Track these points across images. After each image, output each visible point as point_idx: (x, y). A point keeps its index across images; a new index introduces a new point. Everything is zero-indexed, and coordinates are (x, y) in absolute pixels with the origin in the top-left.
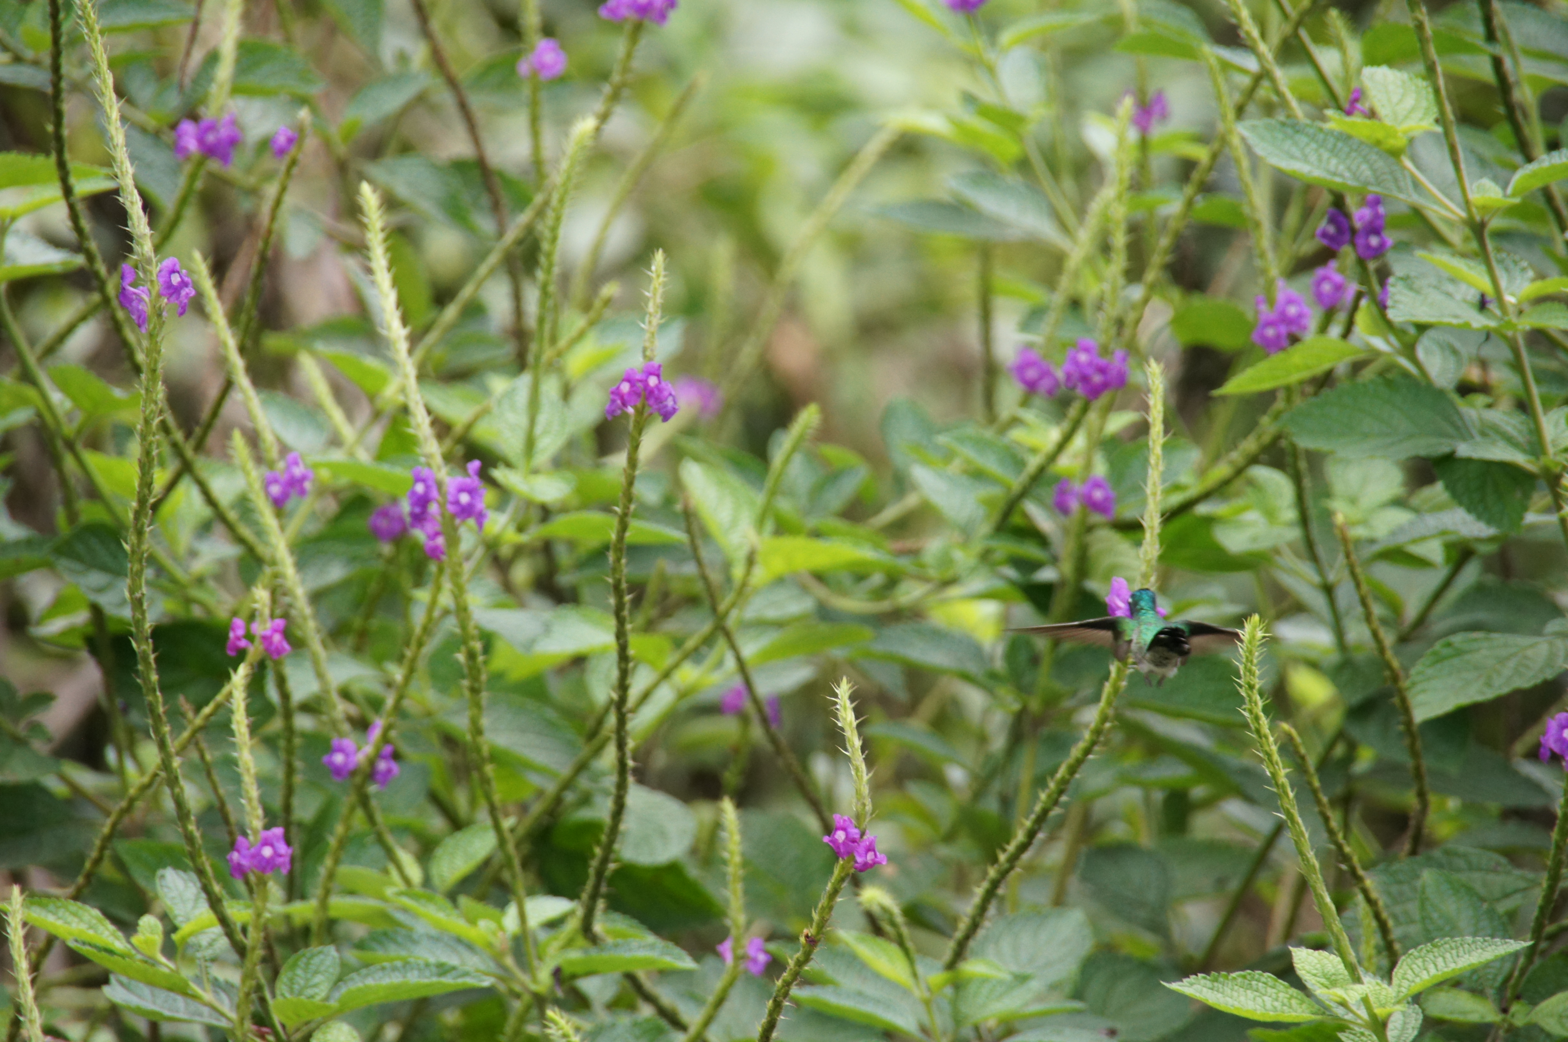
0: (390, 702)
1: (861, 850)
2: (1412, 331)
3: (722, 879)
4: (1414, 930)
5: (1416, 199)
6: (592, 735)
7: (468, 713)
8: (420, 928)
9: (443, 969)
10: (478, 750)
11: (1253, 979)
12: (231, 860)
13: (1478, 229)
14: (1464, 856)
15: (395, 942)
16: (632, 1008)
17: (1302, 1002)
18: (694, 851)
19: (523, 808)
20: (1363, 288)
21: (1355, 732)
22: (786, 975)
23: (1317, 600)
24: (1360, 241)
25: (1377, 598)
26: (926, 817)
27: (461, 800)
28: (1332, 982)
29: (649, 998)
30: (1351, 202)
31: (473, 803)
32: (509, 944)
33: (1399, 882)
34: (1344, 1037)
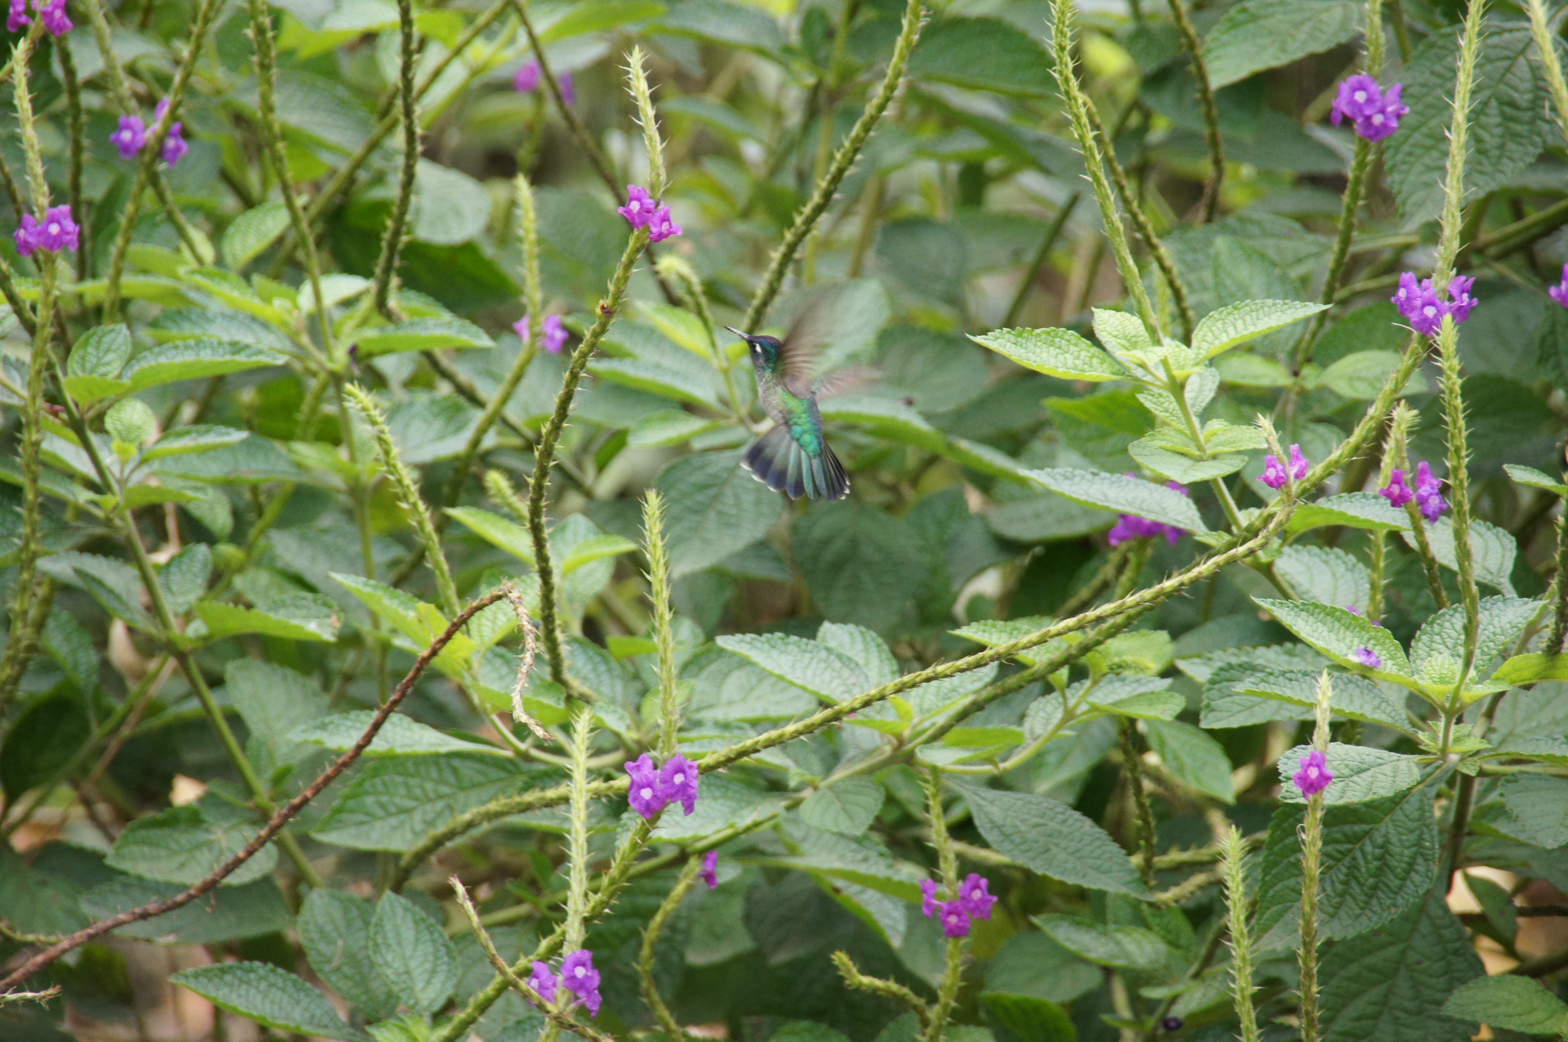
0: (177, 79)
1: (656, 220)
3: (518, 257)
4: (1208, 297)
6: (385, 113)
7: (259, 90)
8: (214, 306)
9: (236, 348)
10: (269, 127)
11: (1056, 336)
12: (17, 237)
14: (1258, 223)
15: (189, 319)
16: (430, 386)
17: (1103, 362)
18: (489, 229)
19: (317, 187)
21: (1150, 101)
22: (582, 347)
26: (722, 193)
27: (253, 179)
28: (1133, 344)
29: (446, 375)
31: (265, 182)
32: (304, 323)
33: (1194, 250)
34: (1143, 398)
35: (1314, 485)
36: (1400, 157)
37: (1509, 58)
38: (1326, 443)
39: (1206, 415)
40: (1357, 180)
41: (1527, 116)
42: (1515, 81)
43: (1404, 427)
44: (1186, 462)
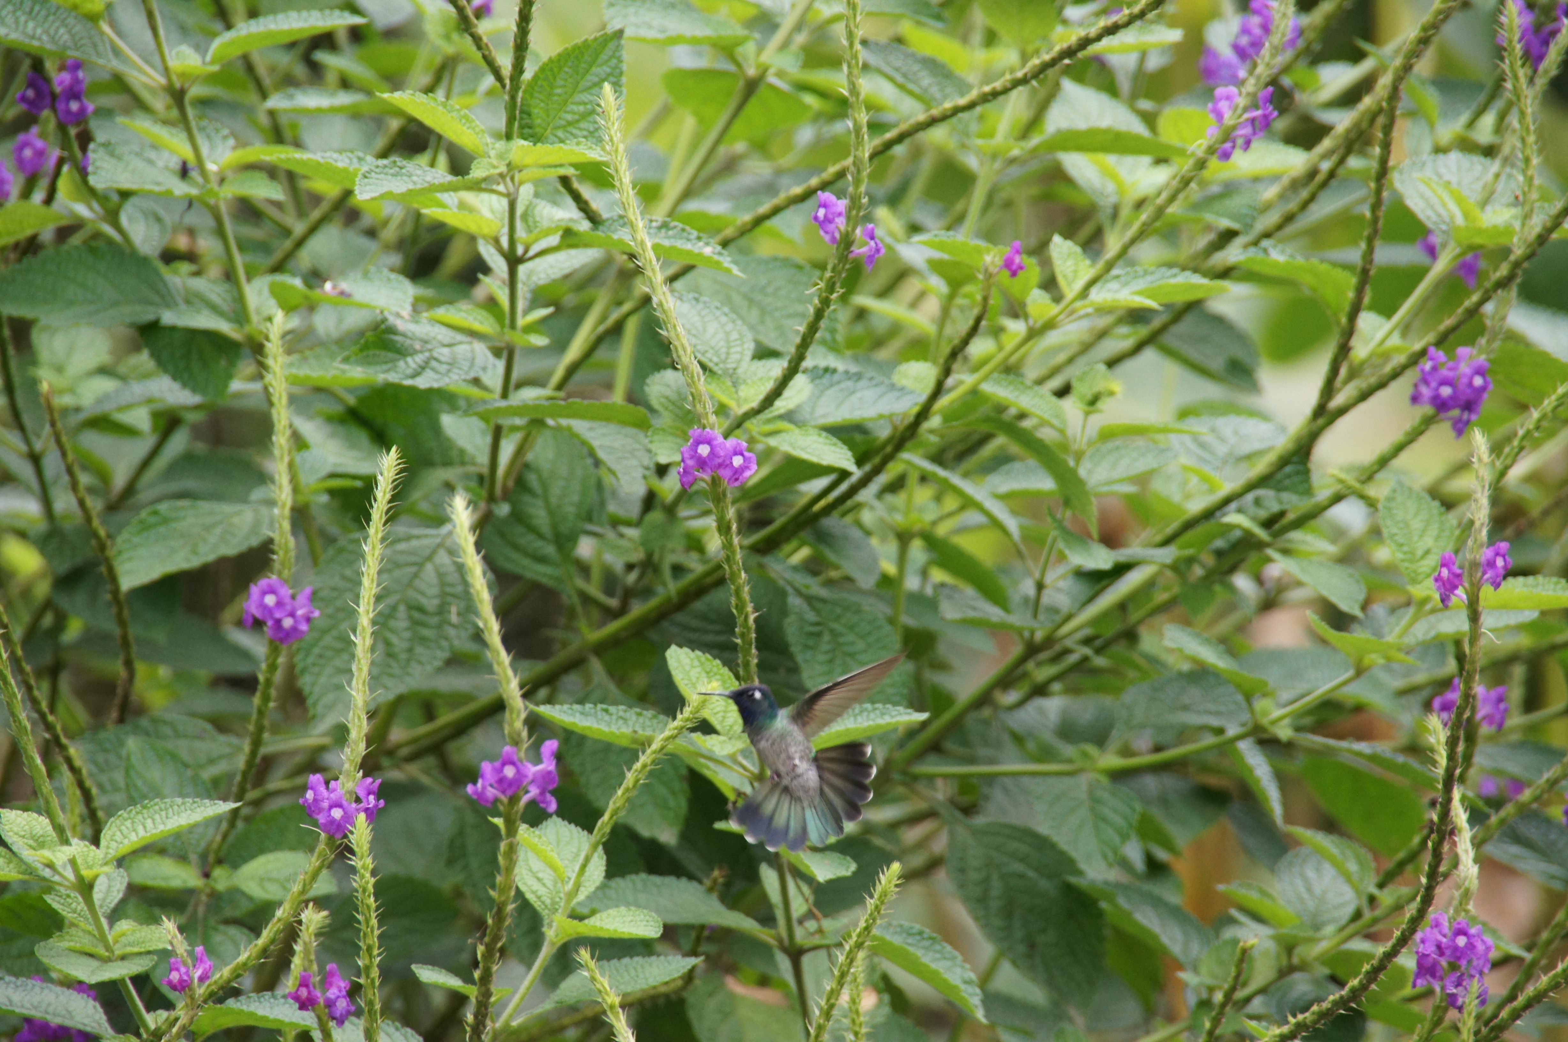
2: (115, 198)
4: (118, 798)
5: (115, 64)
13: (178, 96)
14: (172, 724)
17: (9, 863)
20: (66, 154)
21: (63, 602)
23: (25, 470)
24: (61, 106)
25: (84, 468)
28: (40, 843)
30: (50, 66)
33: (105, 750)
34: (51, 900)
35: (222, 988)
36: (310, 660)
37: (414, 564)
38: (236, 945)
39: (115, 916)
40: (268, 682)
41: (434, 620)
42: (422, 586)
43: (311, 929)
44: (94, 963)
